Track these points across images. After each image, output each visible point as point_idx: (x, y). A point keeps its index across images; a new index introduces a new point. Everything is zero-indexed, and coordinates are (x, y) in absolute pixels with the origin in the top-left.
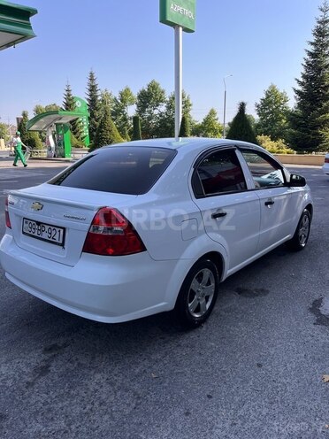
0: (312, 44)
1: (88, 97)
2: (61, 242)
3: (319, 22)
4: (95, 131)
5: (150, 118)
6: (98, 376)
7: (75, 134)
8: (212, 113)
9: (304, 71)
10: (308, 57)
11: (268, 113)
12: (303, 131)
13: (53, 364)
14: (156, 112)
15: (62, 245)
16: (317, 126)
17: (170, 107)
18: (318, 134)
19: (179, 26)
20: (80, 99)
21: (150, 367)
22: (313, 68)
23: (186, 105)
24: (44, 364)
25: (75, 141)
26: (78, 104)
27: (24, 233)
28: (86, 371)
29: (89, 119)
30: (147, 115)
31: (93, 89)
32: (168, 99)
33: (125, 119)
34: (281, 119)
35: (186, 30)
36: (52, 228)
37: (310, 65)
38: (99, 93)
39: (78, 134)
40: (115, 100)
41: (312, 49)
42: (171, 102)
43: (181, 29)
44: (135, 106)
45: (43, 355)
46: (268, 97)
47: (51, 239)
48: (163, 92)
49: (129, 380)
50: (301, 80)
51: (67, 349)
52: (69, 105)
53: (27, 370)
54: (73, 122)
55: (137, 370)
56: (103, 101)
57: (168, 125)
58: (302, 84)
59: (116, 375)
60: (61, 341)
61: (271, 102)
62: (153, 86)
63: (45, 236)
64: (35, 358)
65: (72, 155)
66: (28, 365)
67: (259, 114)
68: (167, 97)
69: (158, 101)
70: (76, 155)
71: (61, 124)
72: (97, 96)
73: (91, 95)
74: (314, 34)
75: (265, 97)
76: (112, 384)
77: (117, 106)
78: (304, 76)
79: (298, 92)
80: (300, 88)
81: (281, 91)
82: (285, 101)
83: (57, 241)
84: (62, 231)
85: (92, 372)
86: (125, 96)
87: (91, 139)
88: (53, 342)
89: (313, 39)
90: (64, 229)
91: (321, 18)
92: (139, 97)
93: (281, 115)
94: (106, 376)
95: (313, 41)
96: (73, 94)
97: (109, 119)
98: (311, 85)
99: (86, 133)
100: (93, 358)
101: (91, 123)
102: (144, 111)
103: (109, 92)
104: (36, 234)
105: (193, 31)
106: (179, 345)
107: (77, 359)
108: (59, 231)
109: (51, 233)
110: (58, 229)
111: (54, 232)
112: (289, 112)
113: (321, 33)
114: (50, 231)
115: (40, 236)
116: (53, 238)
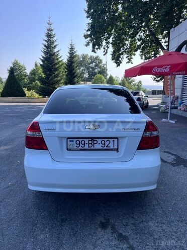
0: (46, 41)
2: (116, 147)
3: (48, 30)
10: (44, 47)
12: (48, 86)
15: (117, 150)
16: (54, 84)
27: (69, 150)
34: (24, 79)
36: (106, 140)
37: (46, 52)
41: (46, 43)
46: (14, 66)
47: (105, 148)
50: (42, 59)
58: (42, 61)
61: (16, 69)
63: (97, 146)
74: (46, 36)
78: (43, 57)
81: (21, 64)
82: (25, 69)
83: (112, 147)
84: (116, 140)
89: (46, 38)
90: (117, 138)
91: (48, 28)
93: (23, 77)
104: (86, 148)
108: (114, 141)
109: (105, 144)
110: (111, 140)
111: (108, 142)
112: (27, 75)
113: (49, 36)
114: (103, 142)
115: (92, 148)
116: (107, 147)
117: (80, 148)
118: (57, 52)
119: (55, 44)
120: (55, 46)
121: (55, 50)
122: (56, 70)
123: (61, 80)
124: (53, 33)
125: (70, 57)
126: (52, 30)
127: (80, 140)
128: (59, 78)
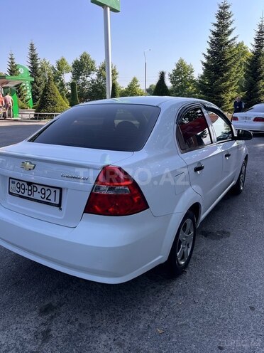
0: (215, 25)
1: (30, 65)
2: (57, 202)
3: (220, 8)
4: (37, 94)
5: (84, 84)
6: (104, 337)
7: (19, 97)
8: (135, 80)
9: (209, 48)
10: (212, 36)
11: (179, 82)
12: (210, 96)
13: (54, 327)
14: (88, 79)
15: (59, 206)
16: (220, 92)
17: (99, 76)
18: (221, 98)
19: (107, 6)
20: (22, 67)
21: (152, 322)
22: (216, 46)
23: (114, 73)
24: (43, 328)
25: (21, 103)
26: (21, 71)
27: (10, 193)
28: (90, 332)
29: (32, 84)
30: (81, 81)
31: (33, 58)
32: (98, 69)
33: (62, 85)
34: (188, 86)
35: (113, 10)
36: (46, 188)
37: (214, 42)
38: (38, 62)
39: (22, 97)
40: (53, 68)
41: (215, 29)
42: (101, 71)
43: (109, 9)
44: (70, 74)
45: (40, 318)
46: (178, 69)
47: (45, 200)
48: (93, 62)
49: (136, 339)
50: (207, 54)
51: (63, 308)
52: (13, 71)
53: (28, 337)
54: (18, 86)
55: (141, 326)
56: (42, 69)
57: (100, 90)
58: (208, 58)
59: (121, 334)
60: (55, 300)
61: (180, 72)
62: (85, 57)
63: (37, 196)
64: (32, 321)
65: (20, 116)
66: (27, 331)
67: (172, 82)
68: (97, 66)
69: (89, 70)
70: (23, 115)
71: (8, 87)
72: (37, 64)
73: (32, 64)
74: (217, 17)
75: (176, 68)
76: (121, 345)
77: (54, 73)
78: (209, 51)
79: (205, 64)
80: (205, 61)
81: (188, 64)
82: (191, 72)
83: (52, 201)
84: (58, 191)
85: (97, 333)
86: (61, 65)
87: (34, 102)
88: (47, 302)
89: (216, 21)
90: (61, 189)
91: (222, 5)
92: (73, 66)
93: (188, 83)
94: (112, 336)
95: (217, 23)
96: (16, 62)
97: (52, 83)
98: (214, 58)
99: (29, 96)
100: (93, 316)
101: (33, 88)
102: (78, 78)
103: (47, 61)
104: (26, 195)
105: (119, 11)
106: (171, 294)
107: (76, 320)
108: (55, 191)
109: (44, 194)
110: (53, 190)
111: (49, 192)
112: (194, 81)
113: (222, 16)
114: (43, 192)
115: (31, 197)
116: (47, 199)
117: (20, 194)
118: (232, 40)
119: (230, 28)
120: (230, 32)
121: (230, 38)
122: (226, 70)
123: (231, 85)
124: (229, 10)
125: (256, 47)
126: (227, 7)
127: (21, 183)
128: (228, 83)
